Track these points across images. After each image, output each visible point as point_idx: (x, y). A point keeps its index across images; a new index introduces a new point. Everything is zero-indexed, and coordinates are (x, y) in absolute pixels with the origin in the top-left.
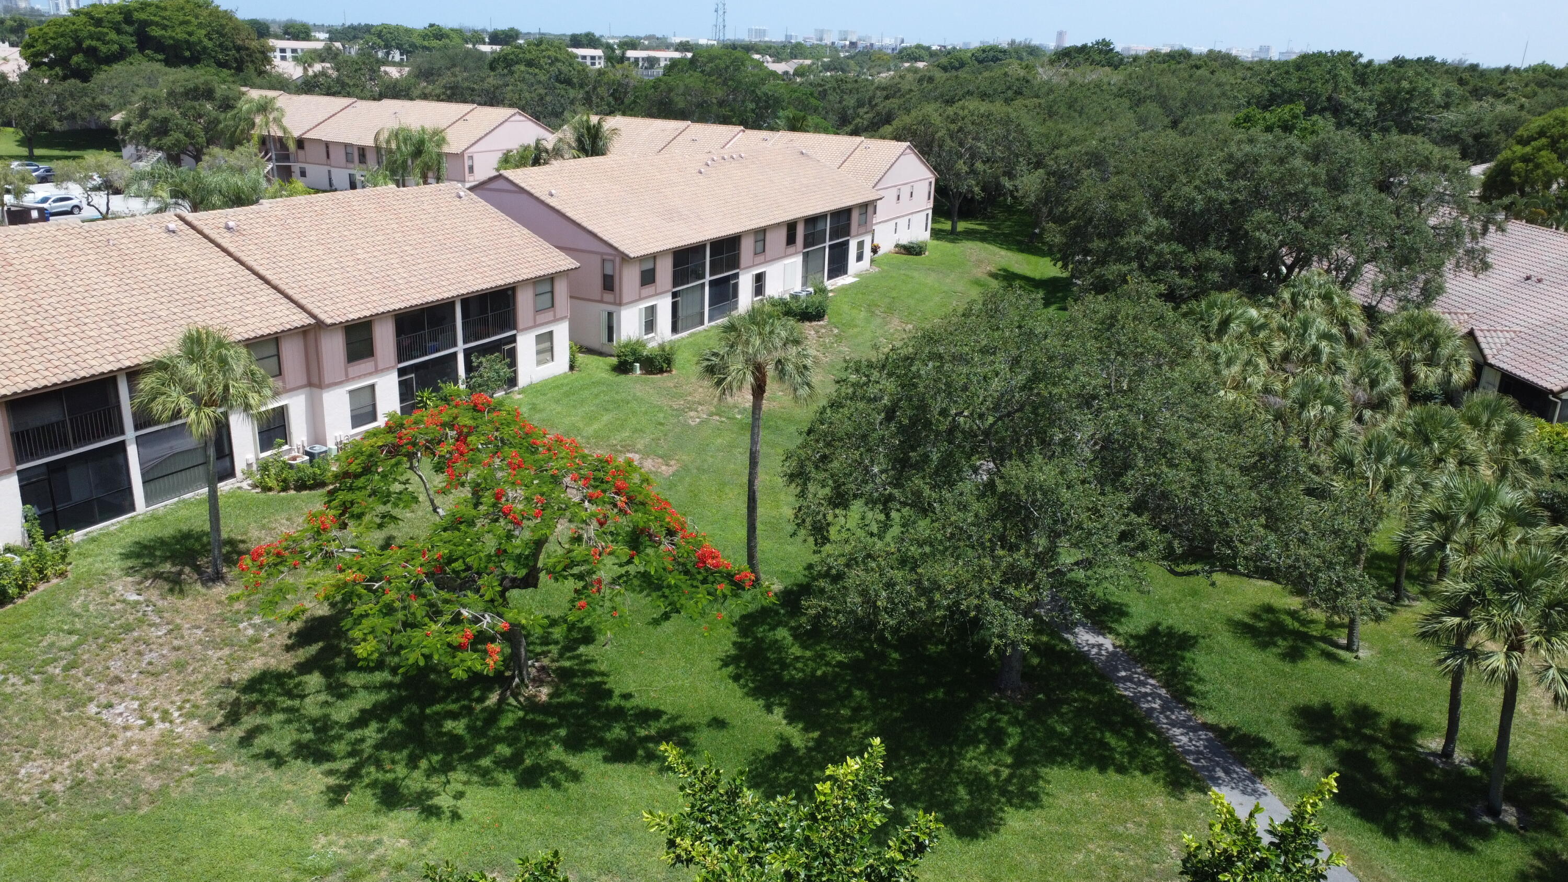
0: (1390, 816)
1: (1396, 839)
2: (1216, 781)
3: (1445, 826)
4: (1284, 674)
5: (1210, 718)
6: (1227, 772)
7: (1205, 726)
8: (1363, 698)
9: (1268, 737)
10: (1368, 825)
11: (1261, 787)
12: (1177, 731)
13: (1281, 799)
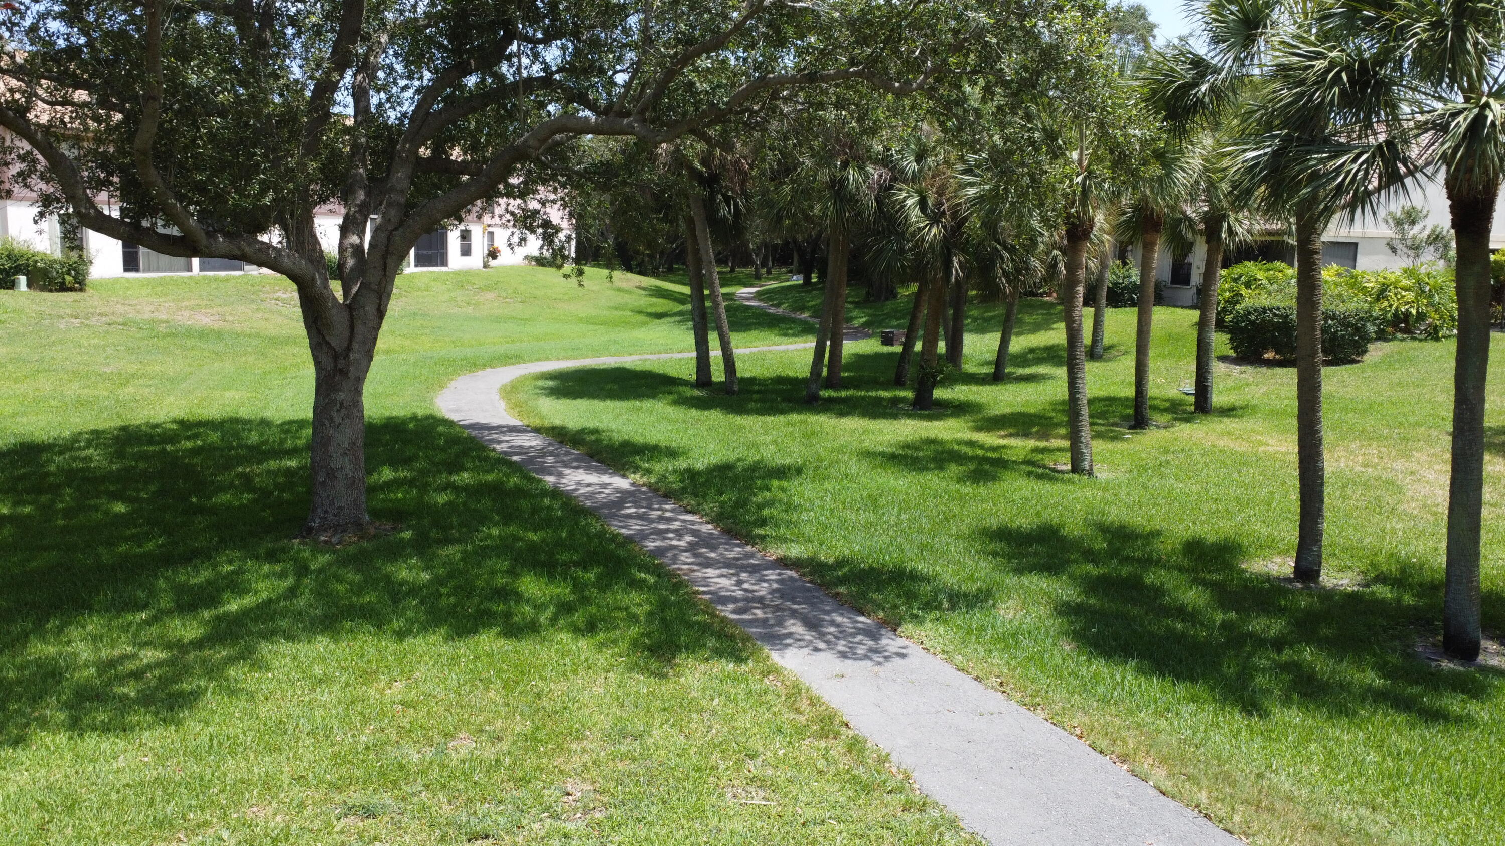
0: (1229, 669)
1: (1264, 714)
2: (777, 640)
3: (1372, 678)
4: (962, 498)
5: (795, 551)
6: (812, 625)
7: (783, 563)
8: (1115, 514)
9: (923, 567)
10: (1182, 689)
11: (892, 644)
12: (711, 572)
13: (949, 661)
